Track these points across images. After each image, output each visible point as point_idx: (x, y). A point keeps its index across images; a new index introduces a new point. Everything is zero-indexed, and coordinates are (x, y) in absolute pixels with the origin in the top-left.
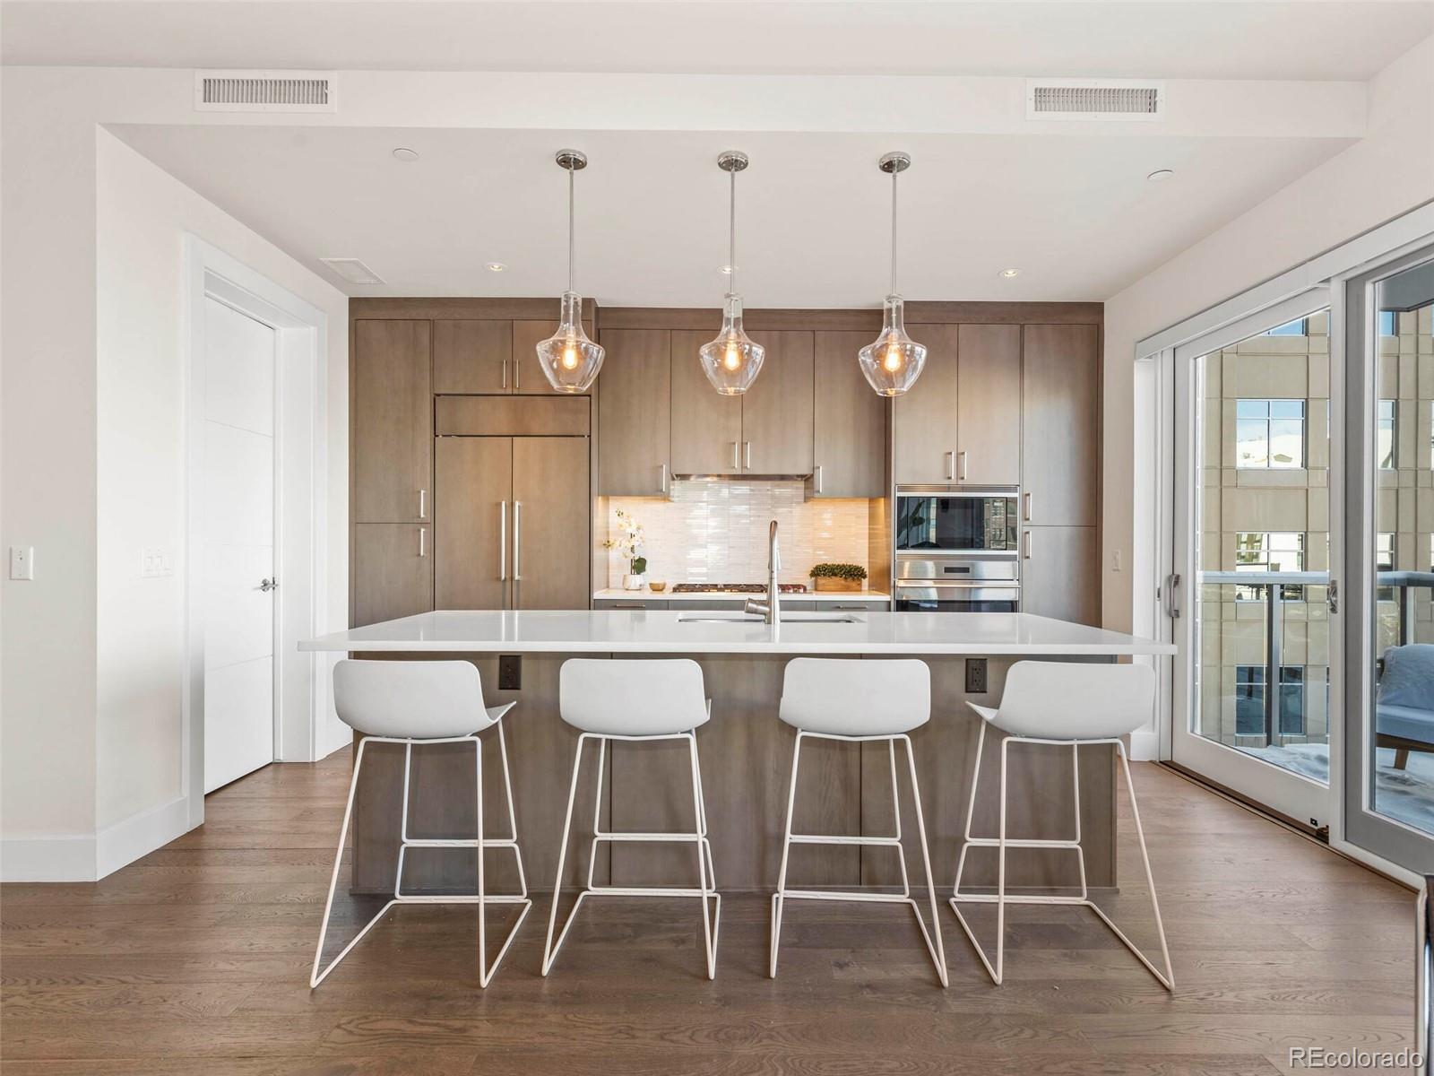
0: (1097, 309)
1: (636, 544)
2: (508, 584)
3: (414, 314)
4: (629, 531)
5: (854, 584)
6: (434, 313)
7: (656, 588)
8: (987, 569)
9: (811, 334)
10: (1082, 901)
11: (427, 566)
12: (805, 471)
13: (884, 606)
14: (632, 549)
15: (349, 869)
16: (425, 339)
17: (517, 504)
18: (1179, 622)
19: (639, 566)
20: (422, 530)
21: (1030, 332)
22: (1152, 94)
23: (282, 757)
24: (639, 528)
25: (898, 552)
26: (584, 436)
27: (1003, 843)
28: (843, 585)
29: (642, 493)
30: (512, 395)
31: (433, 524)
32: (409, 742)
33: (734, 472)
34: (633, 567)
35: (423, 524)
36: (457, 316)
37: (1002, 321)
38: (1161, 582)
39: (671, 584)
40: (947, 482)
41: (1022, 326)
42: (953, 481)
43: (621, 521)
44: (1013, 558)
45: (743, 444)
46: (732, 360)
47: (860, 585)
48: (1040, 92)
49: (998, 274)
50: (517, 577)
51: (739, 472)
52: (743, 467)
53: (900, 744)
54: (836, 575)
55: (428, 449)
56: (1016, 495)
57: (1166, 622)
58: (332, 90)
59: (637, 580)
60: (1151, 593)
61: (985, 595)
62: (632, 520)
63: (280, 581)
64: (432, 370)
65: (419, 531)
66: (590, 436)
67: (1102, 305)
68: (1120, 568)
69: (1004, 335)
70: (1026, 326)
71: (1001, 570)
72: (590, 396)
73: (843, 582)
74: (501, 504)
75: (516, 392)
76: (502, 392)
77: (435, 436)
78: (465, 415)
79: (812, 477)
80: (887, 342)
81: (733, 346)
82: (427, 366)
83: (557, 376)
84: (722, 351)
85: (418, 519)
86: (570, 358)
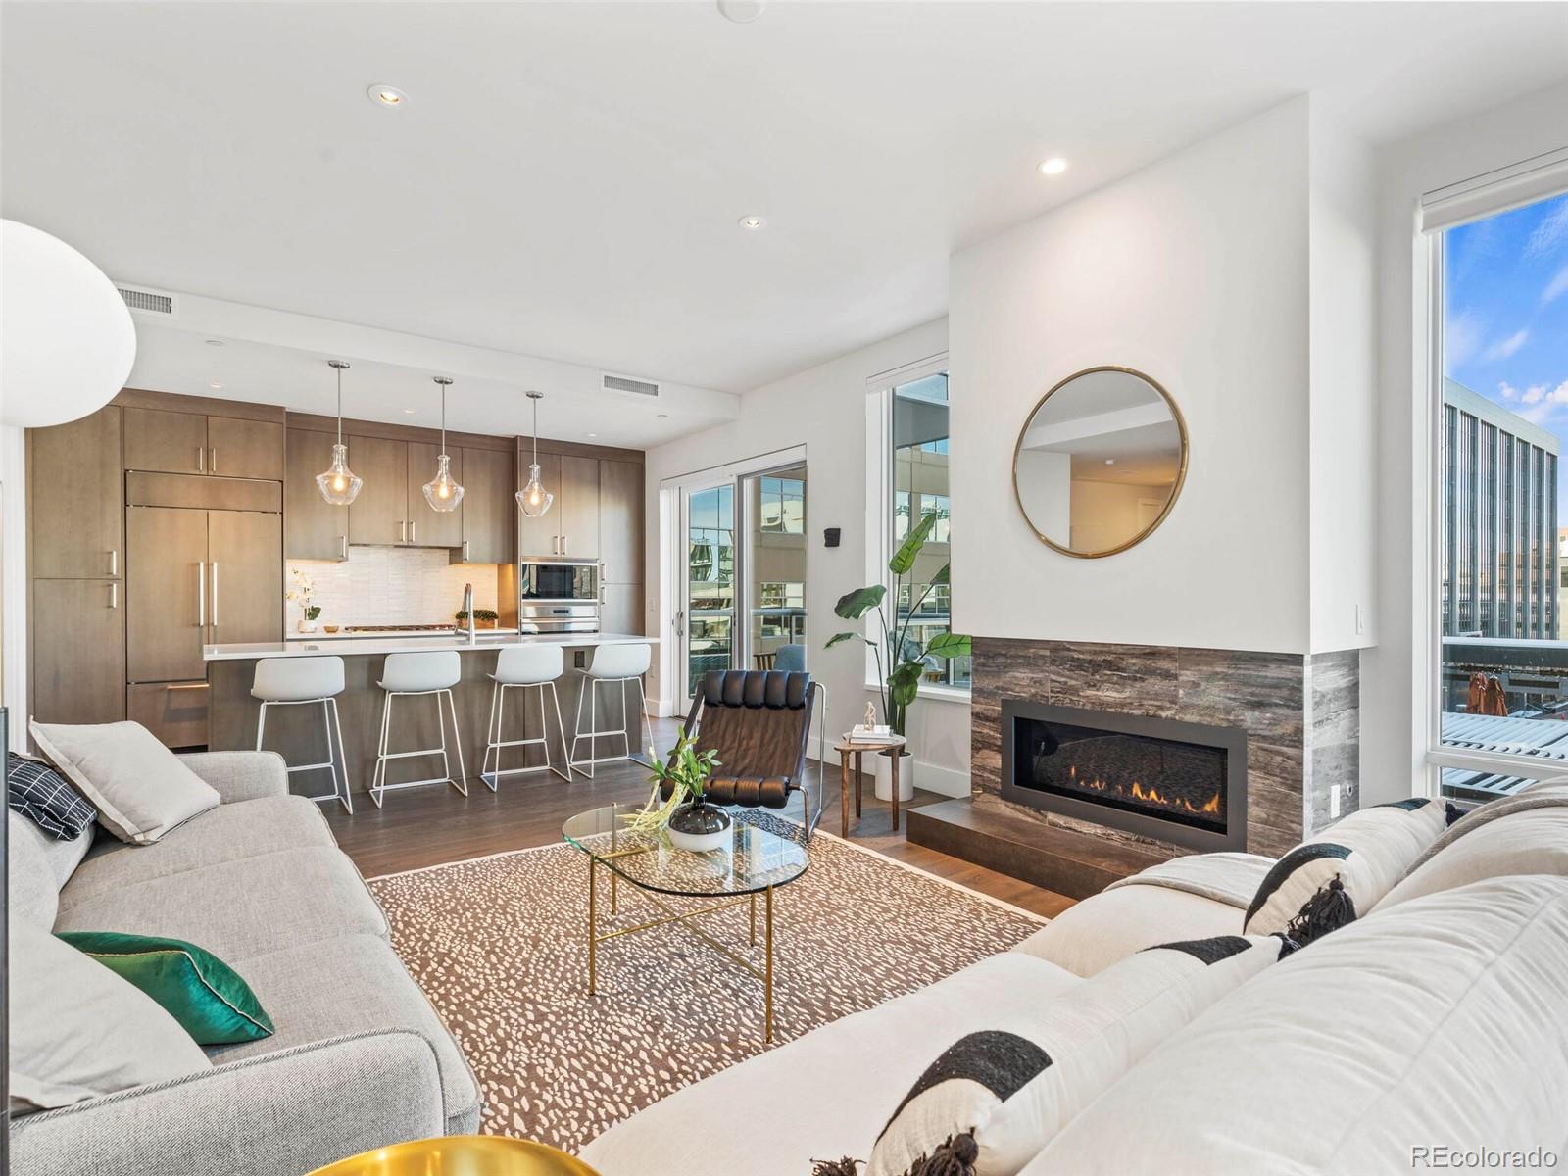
0: (641, 454)
1: (311, 596)
2: (205, 630)
4: (304, 586)
5: (489, 624)
7: (329, 630)
8: (575, 611)
10: (626, 757)
11: (119, 617)
12: (455, 544)
14: (307, 600)
16: (114, 422)
17: (215, 564)
18: (682, 637)
19: (313, 613)
20: (115, 585)
21: (604, 465)
22: (656, 387)
24: (312, 584)
25: (523, 600)
26: (275, 512)
27: (593, 735)
29: (322, 557)
30: (208, 476)
31: (125, 580)
33: (401, 543)
34: (308, 615)
36: (150, 406)
37: (588, 456)
38: (674, 616)
39: (342, 628)
40: (554, 556)
41: (599, 461)
42: (558, 555)
43: (297, 577)
44: (595, 604)
45: (409, 524)
46: (444, 492)
47: (493, 624)
48: (606, 378)
50: (216, 624)
51: (406, 544)
52: (409, 539)
53: (547, 688)
54: (476, 617)
55: (119, 516)
56: (596, 565)
57: (677, 638)
58: (174, 306)
59: (310, 625)
60: (669, 623)
61: (573, 627)
62: (308, 577)
64: (123, 451)
65: (112, 585)
66: (282, 513)
67: (644, 452)
69: (587, 466)
70: (601, 461)
71: (588, 611)
72: (282, 481)
73: (481, 622)
74: (199, 564)
75: (210, 473)
76: (197, 472)
77: (126, 505)
78: (159, 489)
79: (460, 549)
80: (532, 488)
81: (445, 484)
82: (117, 445)
83: (331, 496)
84: (437, 486)
85: (110, 577)
86: (339, 484)
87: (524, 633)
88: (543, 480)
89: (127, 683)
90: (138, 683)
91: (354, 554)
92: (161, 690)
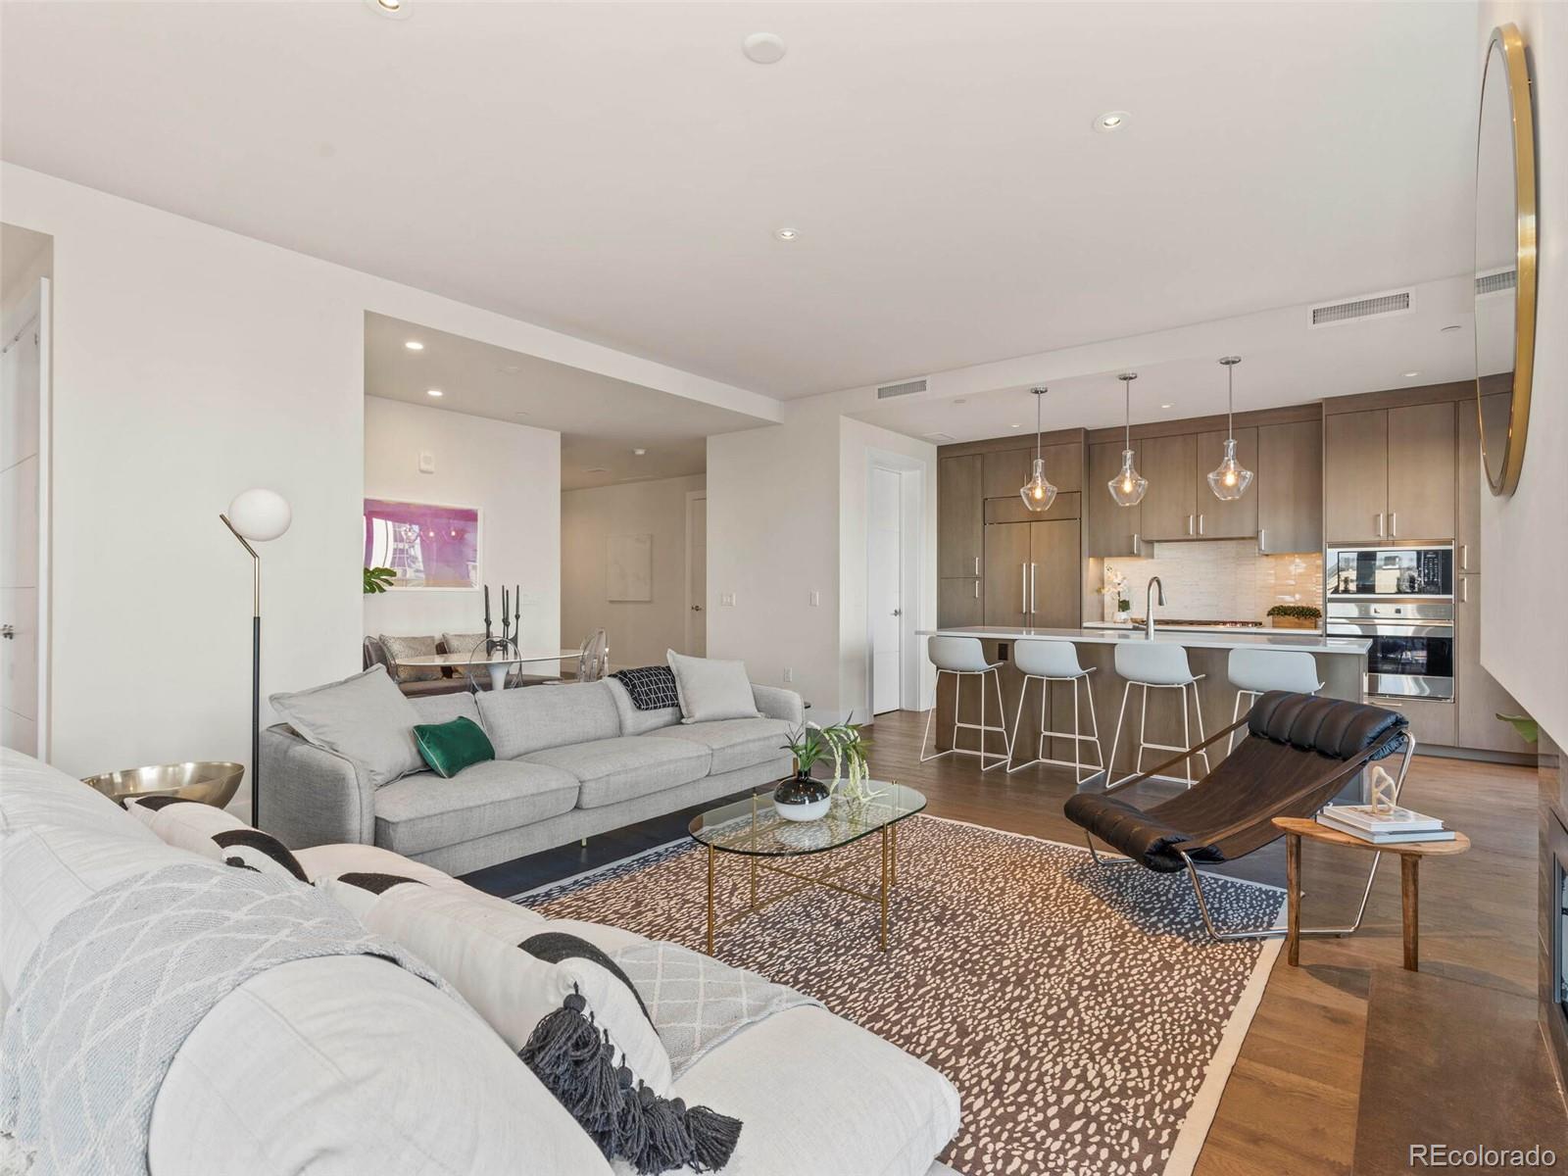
1: (1121, 590)
2: (1027, 616)
3: (972, 451)
4: (1117, 581)
5: (1307, 622)
6: (984, 449)
7: (1136, 621)
9: (1256, 429)
11: (980, 603)
12: (1251, 533)
14: (1119, 593)
15: (935, 720)
16: (979, 465)
17: (1033, 565)
19: (1124, 605)
20: (977, 582)
22: (1405, 297)
23: (904, 707)
25: (1329, 596)
26: (1076, 519)
28: (1295, 623)
29: (1120, 555)
31: (982, 578)
32: (958, 673)
33: (1189, 537)
34: (1119, 607)
35: (977, 578)
36: (997, 450)
37: (1435, 401)
40: (1377, 539)
42: (1383, 538)
44: (1450, 601)
45: (1197, 517)
48: (1315, 312)
50: (1033, 611)
51: (1194, 537)
52: (1198, 533)
54: (1289, 615)
55: (980, 533)
56: (1452, 547)
58: (928, 385)
59: (1123, 615)
62: (1118, 573)
63: (903, 611)
64: (983, 484)
65: (975, 582)
66: (1081, 518)
69: (1435, 414)
70: (1461, 403)
72: (1080, 492)
73: (1296, 620)
74: (1022, 566)
77: (985, 524)
78: (1002, 510)
80: (1227, 467)
81: (1129, 479)
82: (979, 482)
83: (1031, 503)
84: (1122, 482)
85: (975, 576)
86: (1038, 494)
87: (1329, 636)
88: (1238, 457)
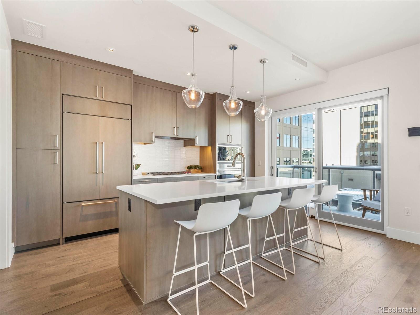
3: (52, 56)
5: (199, 171)
6: (63, 59)
7: (143, 174)
11: (58, 169)
12: (192, 138)
13: (214, 177)
14: (135, 161)
16: (57, 68)
17: (103, 143)
20: (57, 153)
22: (306, 63)
25: (218, 161)
26: (129, 120)
28: (197, 171)
30: (100, 100)
31: (62, 150)
35: (57, 150)
36: (75, 63)
38: (269, 168)
42: (228, 143)
45: (177, 128)
48: (293, 55)
49: (245, 92)
50: (103, 172)
51: (176, 137)
54: (195, 168)
55: (59, 117)
56: (240, 147)
59: (136, 172)
60: (268, 171)
64: (61, 83)
65: (56, 153)
66: (131, 120)
67: (254, 103)
68: (261, 165)
71: (238, 166)
72: (131, 105)
74: (97, 143)
75: (101, 99)
76: (96, 98)
77: (63, 112)
78: (79, 105)
79: (194, 139)
80: (263, 107)
82: (59, 81)
85: (55, 148)
89: (63, 203)
90: (67, 203)
91: (156, 140)
92: (79, 206)
